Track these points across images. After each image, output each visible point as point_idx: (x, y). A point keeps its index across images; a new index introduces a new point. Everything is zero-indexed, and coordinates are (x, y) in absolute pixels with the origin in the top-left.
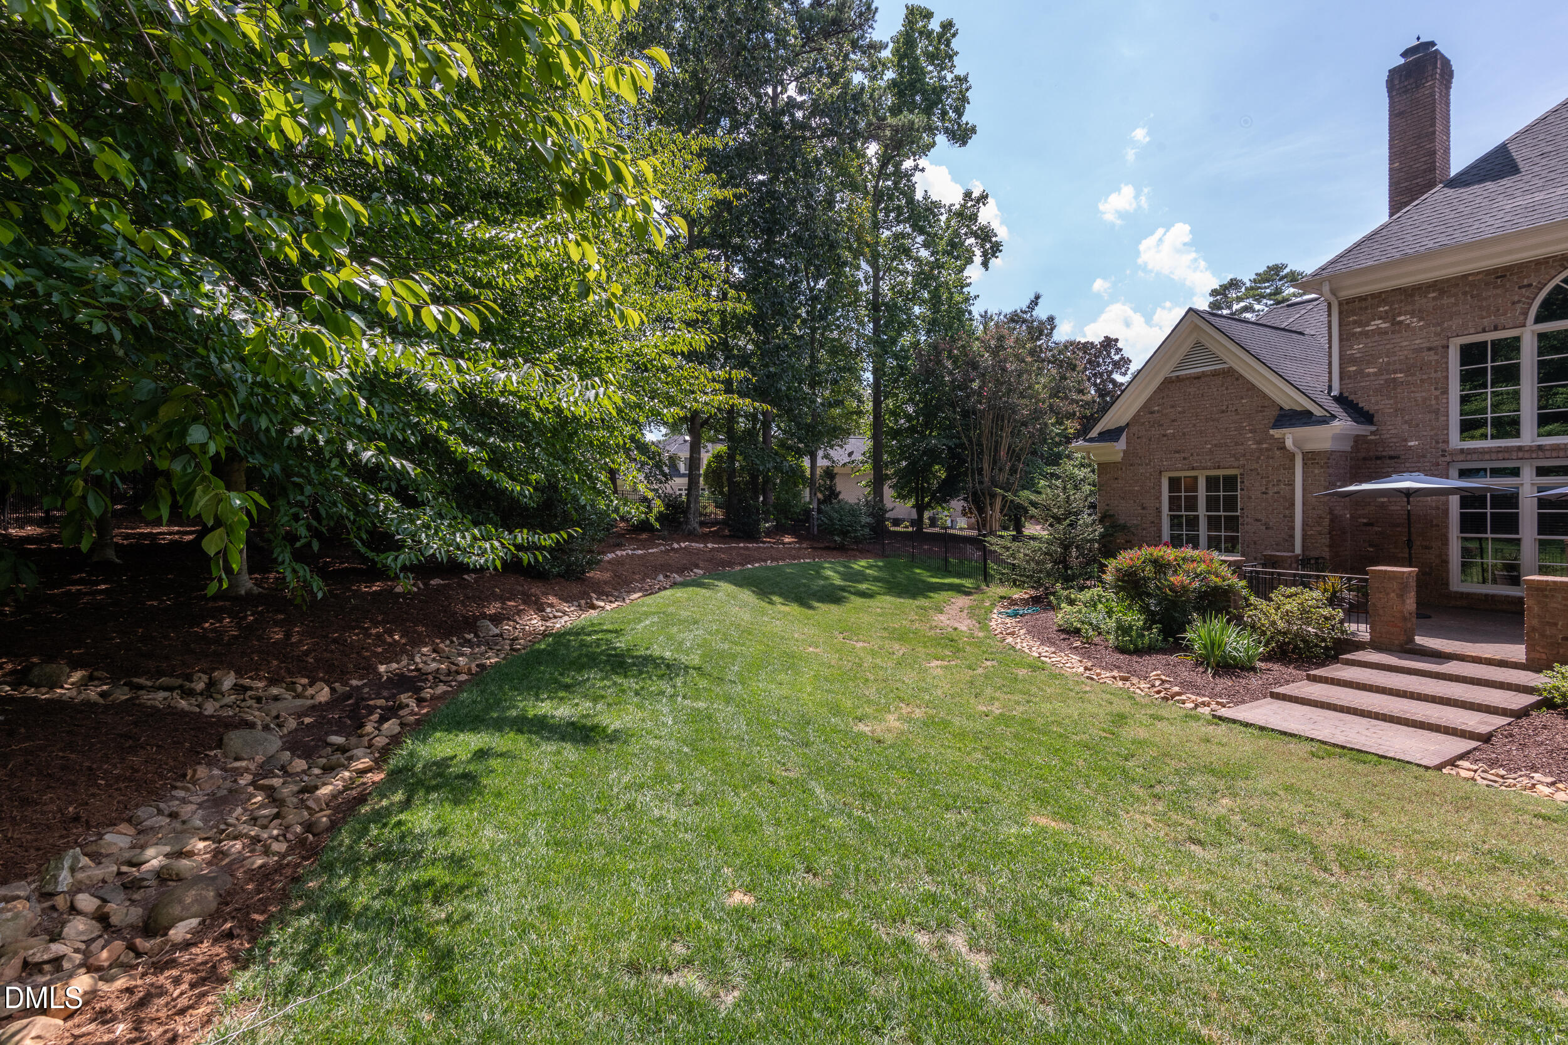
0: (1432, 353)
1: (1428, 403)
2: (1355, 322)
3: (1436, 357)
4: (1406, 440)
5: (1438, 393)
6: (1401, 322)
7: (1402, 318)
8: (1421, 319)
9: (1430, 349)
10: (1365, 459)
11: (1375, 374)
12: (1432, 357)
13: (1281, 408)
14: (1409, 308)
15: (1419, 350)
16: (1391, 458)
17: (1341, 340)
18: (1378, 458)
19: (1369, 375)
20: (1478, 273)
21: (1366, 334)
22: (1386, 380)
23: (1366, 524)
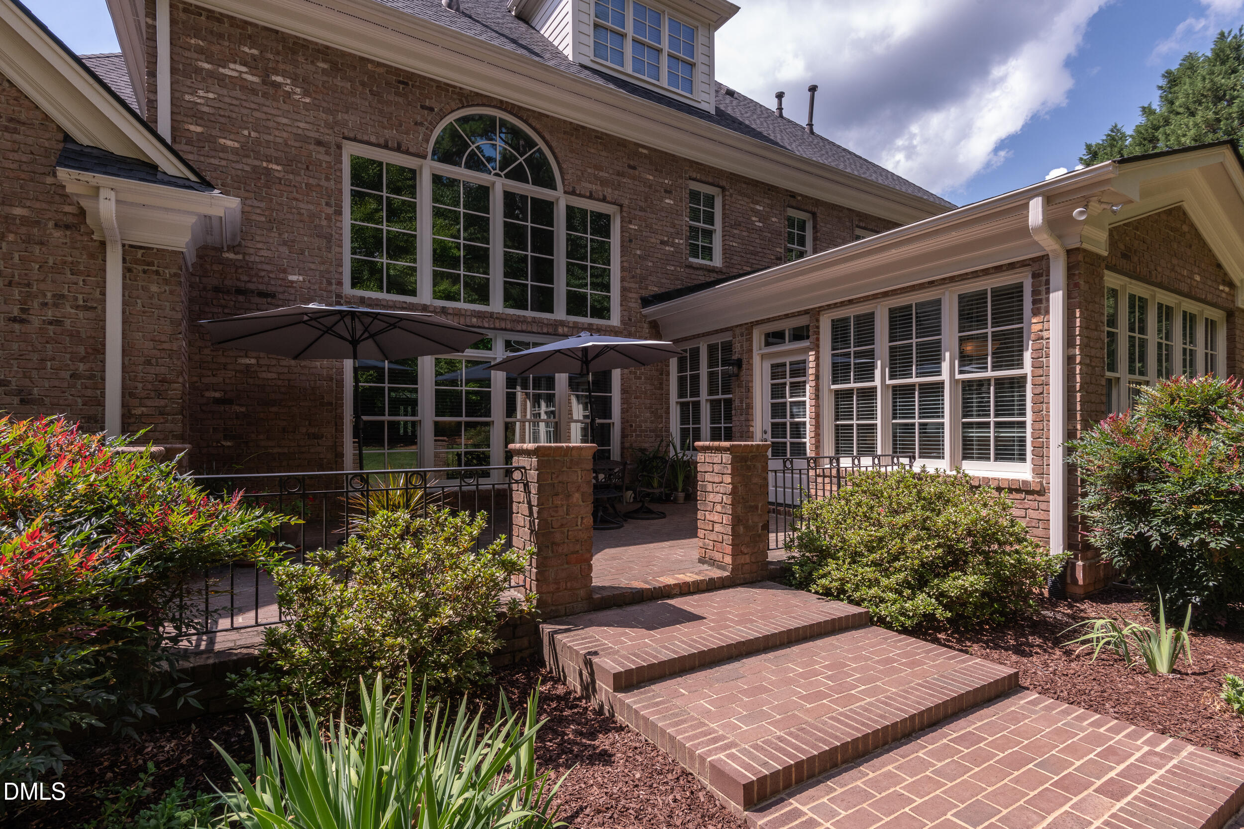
0: (322, 149)
1: (317, 221)
2: (201, 51)
3: (328, 158)
4: (284, 271)
5: (330, 211)
6: (277, 86)
7: (279, 79)
8: (306, 93)
9: (319, 143)
10: (217, 289)
11: (235, 151)
12: (320, 155)
13: (67, 138)
14: (289, 68)
15: (305, 139)
16: (262, 294)
17: (173, 71)
18: (239, 291)
19: (224, 149)
20: (379, 64)
21: (222, 80)
22: (254, 168)
23: (217, 401)
